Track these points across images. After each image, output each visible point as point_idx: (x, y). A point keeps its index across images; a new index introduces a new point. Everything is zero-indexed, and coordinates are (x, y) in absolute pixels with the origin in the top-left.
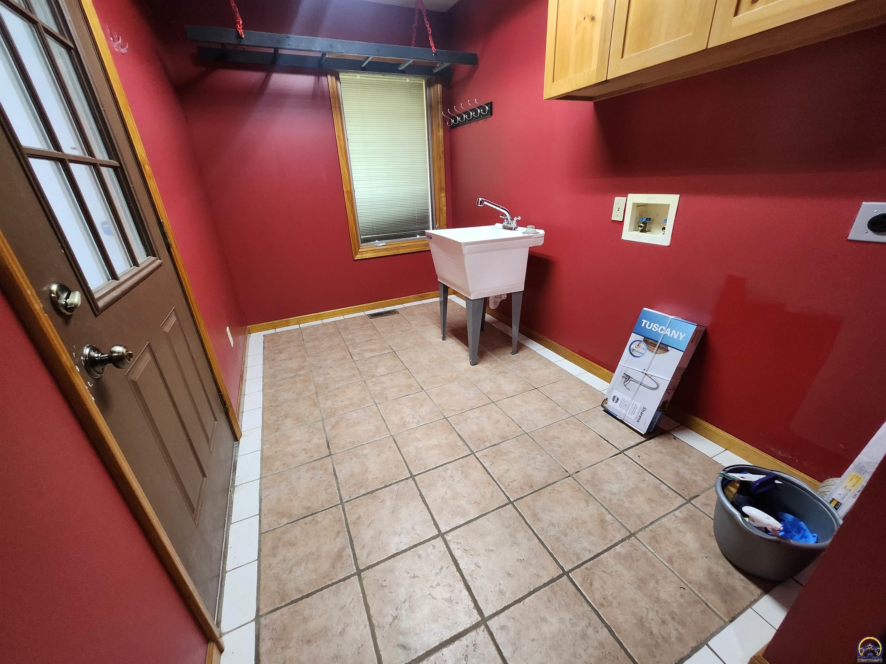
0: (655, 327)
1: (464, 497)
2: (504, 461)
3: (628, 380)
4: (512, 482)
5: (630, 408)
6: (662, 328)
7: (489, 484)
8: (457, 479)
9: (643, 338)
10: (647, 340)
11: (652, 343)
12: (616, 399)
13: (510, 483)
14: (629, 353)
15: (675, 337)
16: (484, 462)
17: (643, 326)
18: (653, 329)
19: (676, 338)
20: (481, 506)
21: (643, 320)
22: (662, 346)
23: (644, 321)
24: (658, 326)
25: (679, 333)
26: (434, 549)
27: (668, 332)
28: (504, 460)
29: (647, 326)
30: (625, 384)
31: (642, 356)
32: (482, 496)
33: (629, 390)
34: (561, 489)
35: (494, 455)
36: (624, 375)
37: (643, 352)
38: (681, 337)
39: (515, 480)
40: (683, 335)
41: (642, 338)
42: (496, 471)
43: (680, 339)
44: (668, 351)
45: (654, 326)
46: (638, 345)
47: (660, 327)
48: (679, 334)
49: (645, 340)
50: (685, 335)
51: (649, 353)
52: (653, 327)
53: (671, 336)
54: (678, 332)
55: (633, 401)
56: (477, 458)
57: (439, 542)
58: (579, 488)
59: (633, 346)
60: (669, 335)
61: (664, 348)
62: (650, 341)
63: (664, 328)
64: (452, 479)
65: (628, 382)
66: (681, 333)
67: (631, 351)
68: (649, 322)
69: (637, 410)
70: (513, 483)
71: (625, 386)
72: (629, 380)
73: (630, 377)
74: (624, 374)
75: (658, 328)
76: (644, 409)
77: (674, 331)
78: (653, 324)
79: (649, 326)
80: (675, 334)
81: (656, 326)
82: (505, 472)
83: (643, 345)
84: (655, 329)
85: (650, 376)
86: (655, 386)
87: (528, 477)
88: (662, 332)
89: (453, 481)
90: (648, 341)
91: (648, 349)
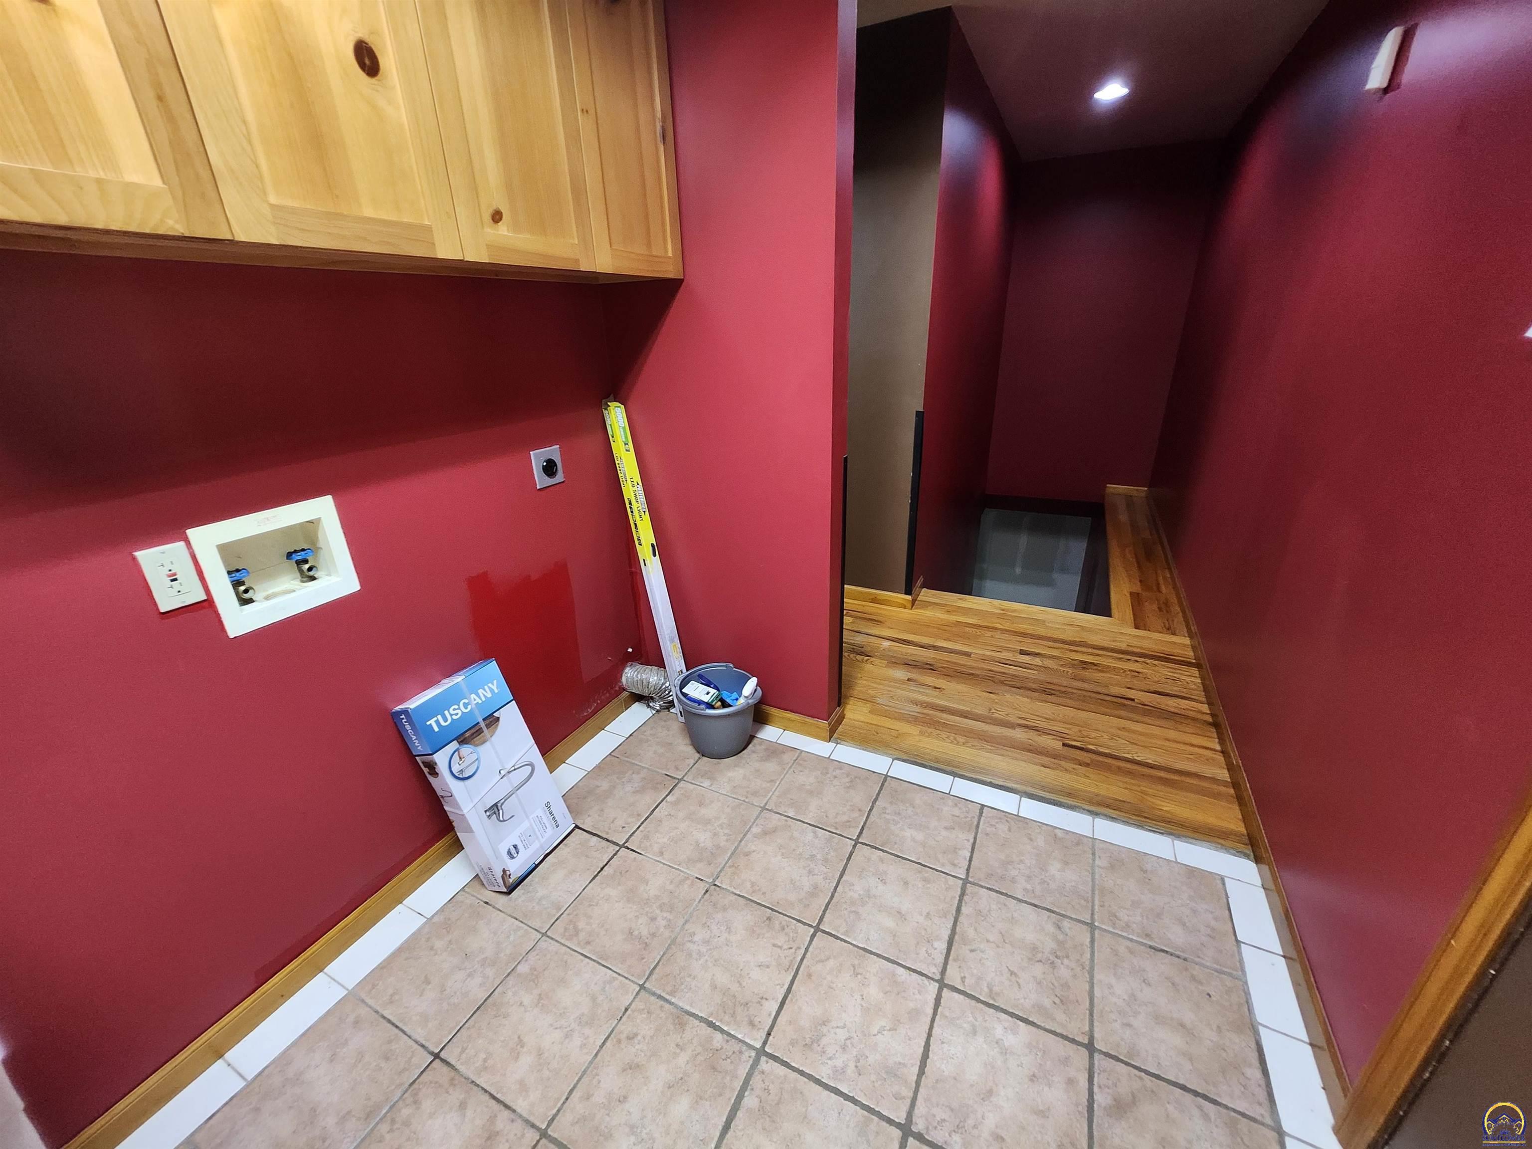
0: (455, 713)
1: (862, 996)
2: (744, 984)
3: (499, 810)
4: (780, 947)
5: (537, 830)
6: (464, 703)
7: (810, 976)
8: (842, 1035)
9: (455, 742)
10: (463, 740)
11: (473, 734)
12: (513, 851)
13: (785, 947)
14: (461, 783)
15: (489, 695)
16: (770, 1015)
17: (436, 729)
18: (455, 717)
19: (491, 695)
20: (856, 962)
21: (428, 723)
22: (488, 722)
23: (432, 722)
24: (456, 707)
25: (488, 686)
26: (965, 977)
27: (475, 700)
28: (740, 984)
29: (443, 724)
30: (501, 819)
31: (479, 761)
32: (840, 971)
33: (513, 816)
34: (748, 885)
35: (739, 1010)
36: (488, 813)
37: (474, 756)
38: (494, 688)
39: (774, 945)
40: (493, 685)
41: (454, 745)
42: (777, 982)
43: (496, 691)
44: (498, 719)
45: (452, 712)
46: (460, 758)
47: (459, 705)
48: (489, 688)
49: (462, 741)
50: (495, 682)
51: (482, 749)
52: (451, 715)
53: (484, 699)
54: (486, 687)
55: (531, 818)
56: (769, 1034)
57: (953, 976)
58: (730, 867)
59: (455, 769)
60: (480, 702)
61: (491, 722)
62: (467, 734)
63: (466, 701)
64: (848, 1042)
65: (501, 811)
66: (490, 685)
67: (461, 776)
68: (439, 717)
69: (545, 820)
70: (780, 944)
71: (504, 821)
72: (499, 808)
73: (496, 805)
74: (486, 811)
75: (459, 709)
76: (548, 806)
77: (480, 691)
78: (446, 712)
79: (446, 721)
80: (485, 693)
81: (454, 709)
82: (768, 967)
83: (466, 750)
84: (457, 714)
85: (513, 768)
86: (530, 768)
87: (754, 931)
88: (469, 707)
89: (849, 1038)
90: (465, 738)
91: (477, 745)
